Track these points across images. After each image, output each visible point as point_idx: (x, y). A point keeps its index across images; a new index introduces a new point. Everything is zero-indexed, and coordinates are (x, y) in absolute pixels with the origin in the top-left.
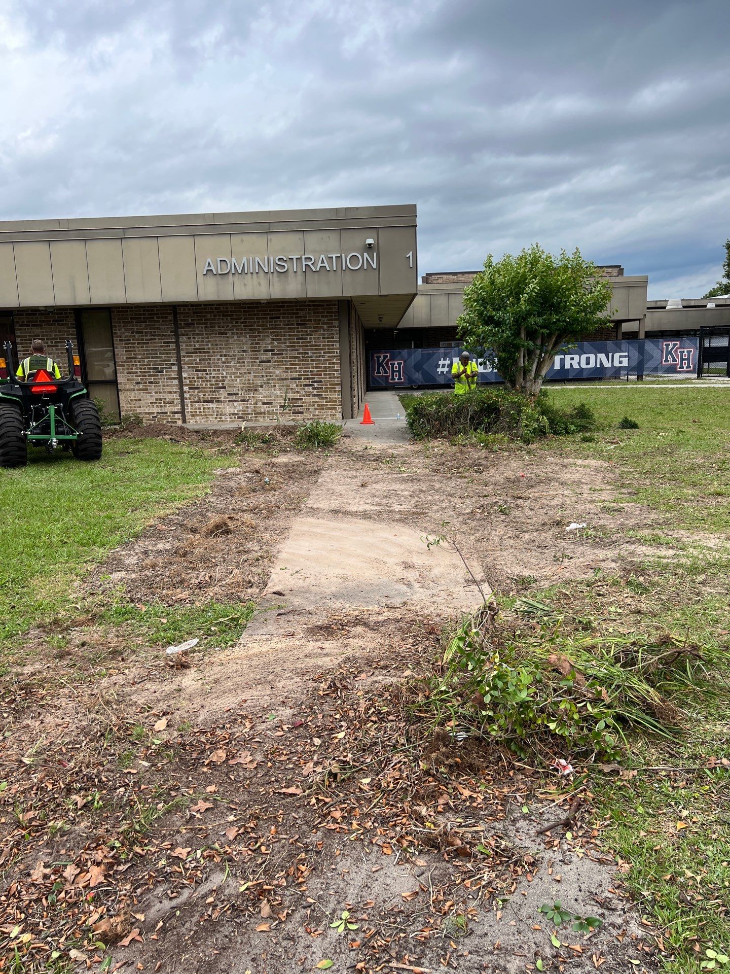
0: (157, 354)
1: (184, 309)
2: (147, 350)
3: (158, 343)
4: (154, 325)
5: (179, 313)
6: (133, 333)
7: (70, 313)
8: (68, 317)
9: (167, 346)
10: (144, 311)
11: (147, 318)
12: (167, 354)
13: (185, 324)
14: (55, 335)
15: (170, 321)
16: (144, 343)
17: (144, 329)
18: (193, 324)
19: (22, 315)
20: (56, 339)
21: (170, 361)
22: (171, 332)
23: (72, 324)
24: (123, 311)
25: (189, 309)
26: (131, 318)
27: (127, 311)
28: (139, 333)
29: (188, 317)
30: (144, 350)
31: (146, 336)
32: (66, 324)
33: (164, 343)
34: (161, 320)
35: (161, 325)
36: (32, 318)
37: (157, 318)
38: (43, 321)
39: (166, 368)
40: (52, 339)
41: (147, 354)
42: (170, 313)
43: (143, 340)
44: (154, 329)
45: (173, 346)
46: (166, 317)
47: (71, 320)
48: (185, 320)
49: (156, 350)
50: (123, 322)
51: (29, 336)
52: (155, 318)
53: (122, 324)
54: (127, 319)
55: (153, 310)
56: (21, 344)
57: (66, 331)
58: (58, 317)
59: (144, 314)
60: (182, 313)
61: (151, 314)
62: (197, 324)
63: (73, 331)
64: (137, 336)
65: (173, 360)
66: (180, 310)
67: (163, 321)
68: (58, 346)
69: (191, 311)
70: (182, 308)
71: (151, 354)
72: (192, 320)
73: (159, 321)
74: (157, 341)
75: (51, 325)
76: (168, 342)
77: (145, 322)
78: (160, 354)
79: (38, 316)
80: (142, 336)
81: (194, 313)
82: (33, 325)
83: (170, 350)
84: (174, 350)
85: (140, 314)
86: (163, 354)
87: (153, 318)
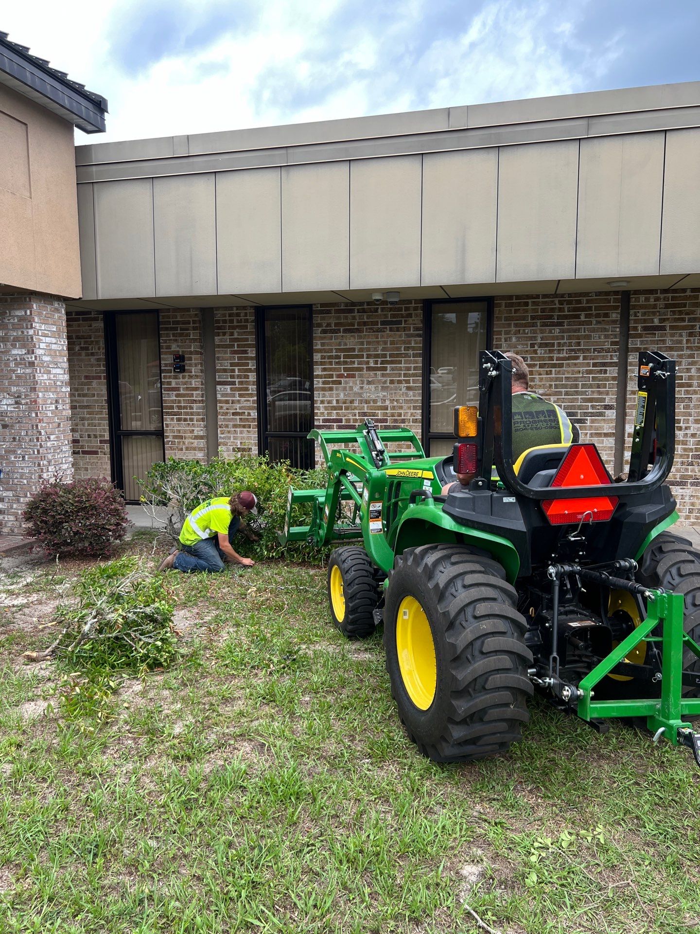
0: (576, 386)
1: (647, 299)
2: (557, 379)
3: (582, 365)
4: (578, 330)
5: (634, 307)
6: (532, 345)
7: (416, 309)
8: (410, 316)
9: (600, 372)
10: (561, 303)
11: (566, 317)
12: (598, 386)
13: (645, 328)
14: (383, 350)
15: (614, 322)
16: (554, 366)
17: (557, 338)
18: (663, 328)
19: (329, 312)
20: (385, 356)
21: (604, 400)
22: (613, 343)
23: (417, 329)
24: (519, 304)
25: (657, 299)
26: (533, 318)
27: (527, 304)
28: (546, 345)
29: (654, 314)
30: (551, 380)
31: (559, 351)
32: (405, 329)
33: (595, 365)
34: (594, 320)
35: (594, 330)
36: (346, 318)
37: (586, 316)
38: (365, 324)
39: (592, 414)
40: (377, 356)
41: (556, 386)
42: (616, 308)
43: (551, 359)
44: (578, 338)
45: (613, 372)
46: (606, 315)
47: (416, 321)
48: (645, 321)
49: (576, 379)
50: (516, 325)
51: (338, 350)
52: (583, 318)
53: (513, 329)
54: (524, 318)
55: (579, 302)
56: (322, 364)
57: (404, 342)
58: (393, 316)
59: (560, 310)
60: (641, 307)
61: (575, 309)
62: (672, 328)
63: (417, 343)
64: (541, 352)
65: (611, 399)
66: (637, 300)
67: (598, 322)
68: (385, 369)
69: (661, 303)
70: (642, 298)
71: (565, 386)
72: (662, 320)
73: (590, 323)
74: (581, 361)
75: (379, 330)
76: (604, 364)
77: (560, 324)
78: (583, 386)
79: (356, 314)
80: (551, 351)
81: (667, 306)
82: (345, 331)
83: (607, 379)
84: (614, 379)
85: (552, 310)
86: (591, 386)
87: (578, 317)
